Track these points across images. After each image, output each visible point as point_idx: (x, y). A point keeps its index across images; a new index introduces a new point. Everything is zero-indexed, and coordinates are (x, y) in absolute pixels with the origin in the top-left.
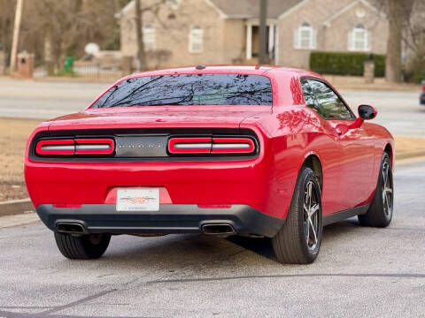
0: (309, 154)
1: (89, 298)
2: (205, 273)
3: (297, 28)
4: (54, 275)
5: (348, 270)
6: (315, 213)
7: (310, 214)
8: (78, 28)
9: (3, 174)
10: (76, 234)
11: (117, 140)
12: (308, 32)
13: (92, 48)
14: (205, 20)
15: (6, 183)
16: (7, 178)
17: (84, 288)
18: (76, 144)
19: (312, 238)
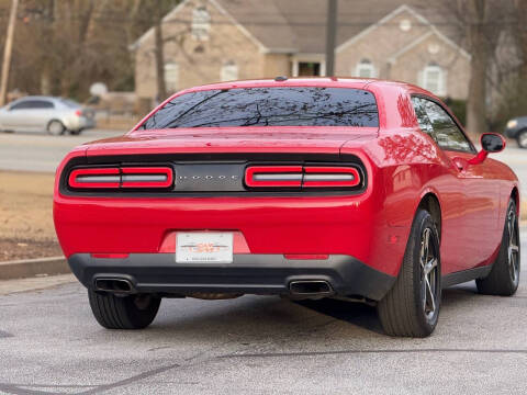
0: (425, 192)
1: (144, 375)
2: (291, 347)
3: (355, 66)
4: (91, 348)
5: (480, 345)
6: (432, 271)
7: (426, 272)
8: (83, 62)
9: (5, 230)
10: (121, 294)
11: (177, 168)
12: (368, 71)
13: (98, 89)
14: (240, 54)
15: (7, 240)
16: (10, 235)
17: (134, 363)
18: (121, 174)
19: (429, 304)
